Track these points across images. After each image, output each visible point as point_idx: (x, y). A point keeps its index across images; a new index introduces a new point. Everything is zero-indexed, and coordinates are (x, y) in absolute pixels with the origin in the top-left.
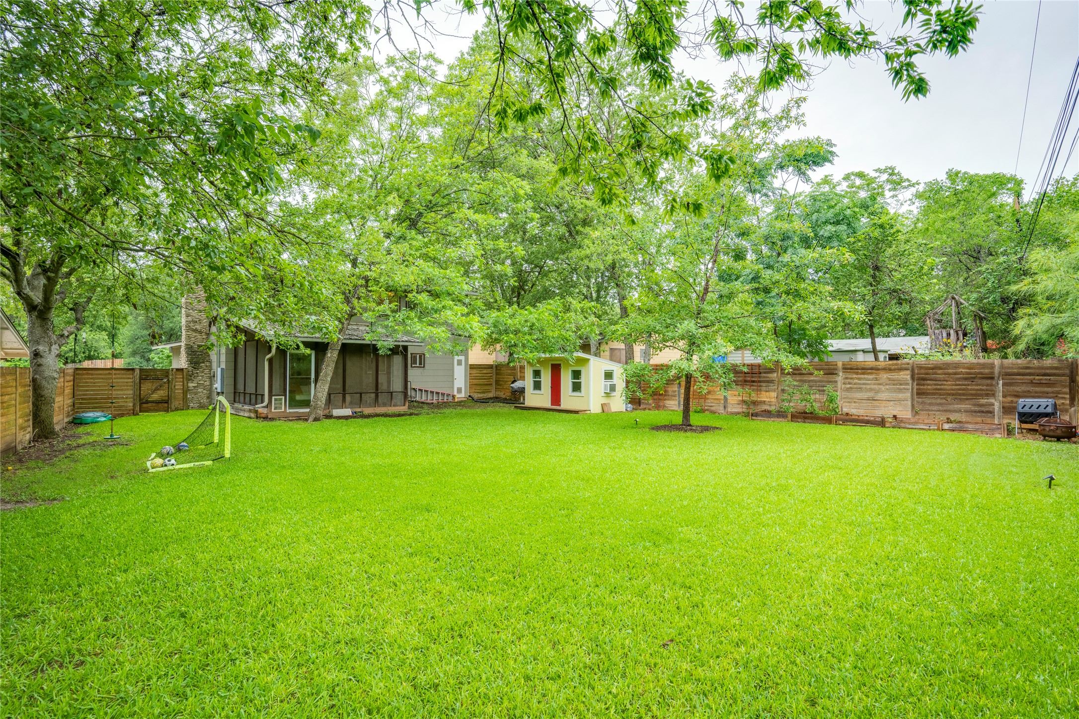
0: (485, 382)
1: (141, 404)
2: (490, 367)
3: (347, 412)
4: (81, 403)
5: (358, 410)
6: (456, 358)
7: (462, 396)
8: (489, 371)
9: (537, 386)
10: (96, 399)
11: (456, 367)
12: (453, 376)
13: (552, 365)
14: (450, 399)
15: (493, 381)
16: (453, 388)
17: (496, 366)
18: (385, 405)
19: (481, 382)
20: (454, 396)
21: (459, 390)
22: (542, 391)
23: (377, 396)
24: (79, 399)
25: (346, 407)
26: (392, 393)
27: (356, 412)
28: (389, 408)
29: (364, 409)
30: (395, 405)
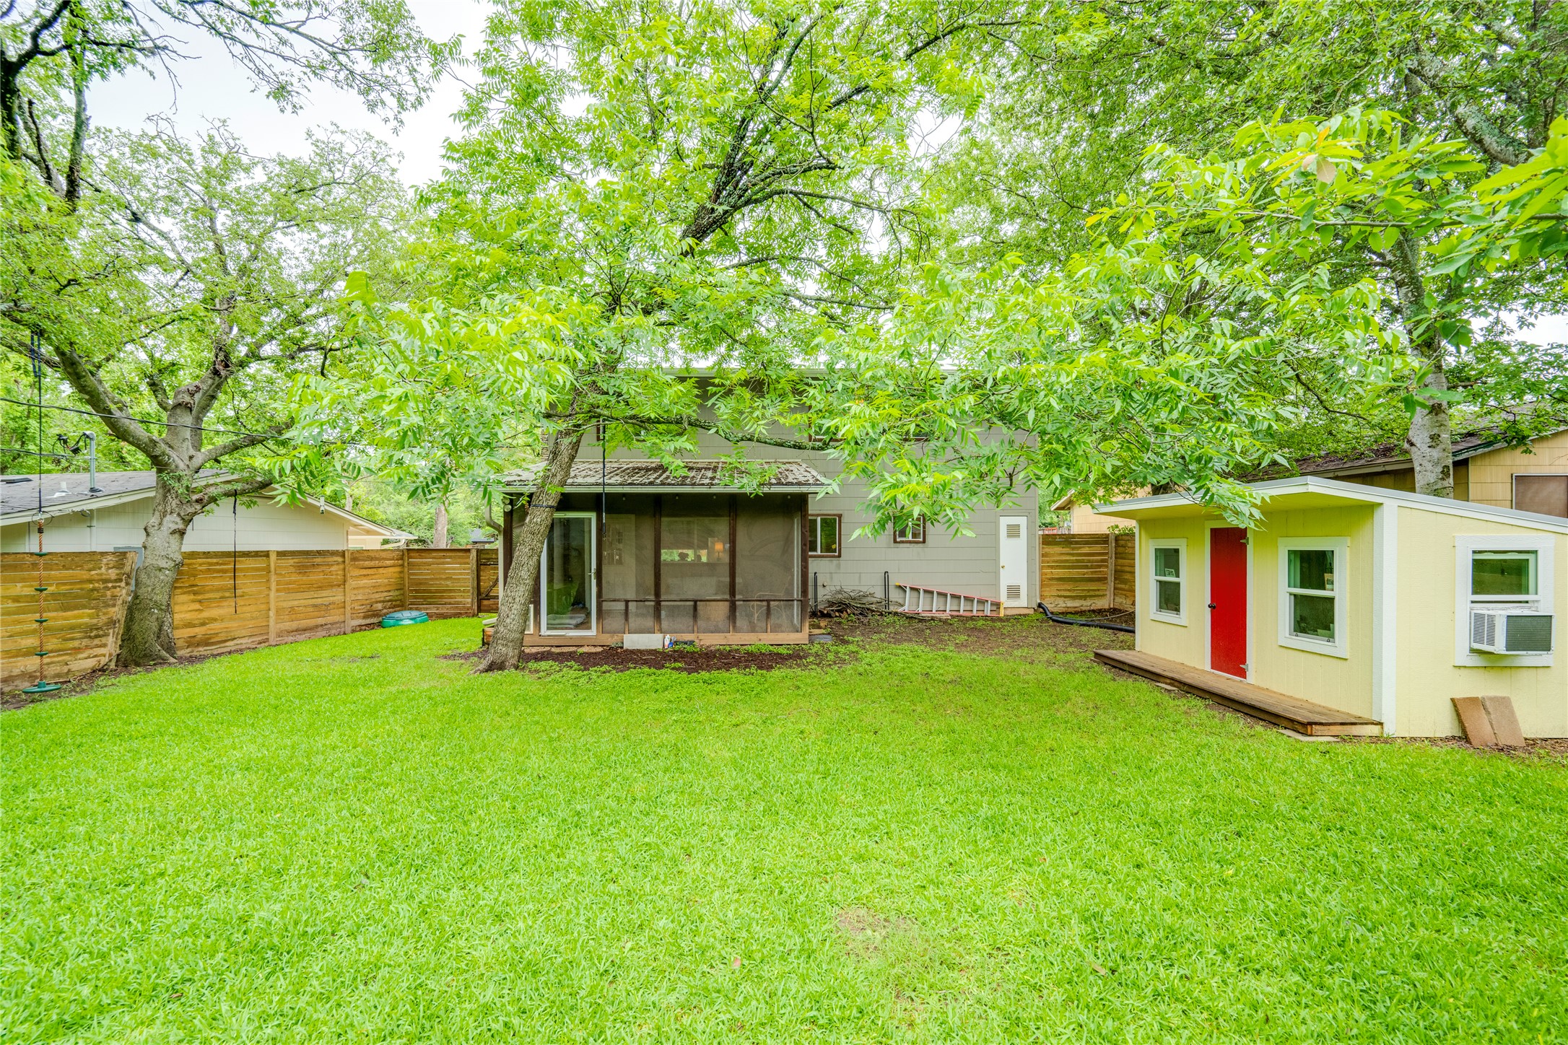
0: (1087, 573)
1: (478, 601)
2: (1102, 539)
3: (654, 639)
4: (412, 598)
5: (688, 637)
6: (1004, 522)
7: (1022, 603)
8: (1097, 548)
9: (1169, 598)
10: (431, 591)
11: (1006, 545)
12: (996, 559)
13: (1215, 532)
14: (988, 610)
15: (1109, 571)
16: (996, 585)
17: (1117, 538)
18: (753, 629)
19: (1075, 573)
20: (997, 605)
21: (1014, 592)
22: (1185, 616)
23: (733, 608)
24: (411, 591)
25: (661, 631)
26: (769, 601)
27: (676, 643)
28: (763, 635)
29: (701, 636)
30: (776, 629)
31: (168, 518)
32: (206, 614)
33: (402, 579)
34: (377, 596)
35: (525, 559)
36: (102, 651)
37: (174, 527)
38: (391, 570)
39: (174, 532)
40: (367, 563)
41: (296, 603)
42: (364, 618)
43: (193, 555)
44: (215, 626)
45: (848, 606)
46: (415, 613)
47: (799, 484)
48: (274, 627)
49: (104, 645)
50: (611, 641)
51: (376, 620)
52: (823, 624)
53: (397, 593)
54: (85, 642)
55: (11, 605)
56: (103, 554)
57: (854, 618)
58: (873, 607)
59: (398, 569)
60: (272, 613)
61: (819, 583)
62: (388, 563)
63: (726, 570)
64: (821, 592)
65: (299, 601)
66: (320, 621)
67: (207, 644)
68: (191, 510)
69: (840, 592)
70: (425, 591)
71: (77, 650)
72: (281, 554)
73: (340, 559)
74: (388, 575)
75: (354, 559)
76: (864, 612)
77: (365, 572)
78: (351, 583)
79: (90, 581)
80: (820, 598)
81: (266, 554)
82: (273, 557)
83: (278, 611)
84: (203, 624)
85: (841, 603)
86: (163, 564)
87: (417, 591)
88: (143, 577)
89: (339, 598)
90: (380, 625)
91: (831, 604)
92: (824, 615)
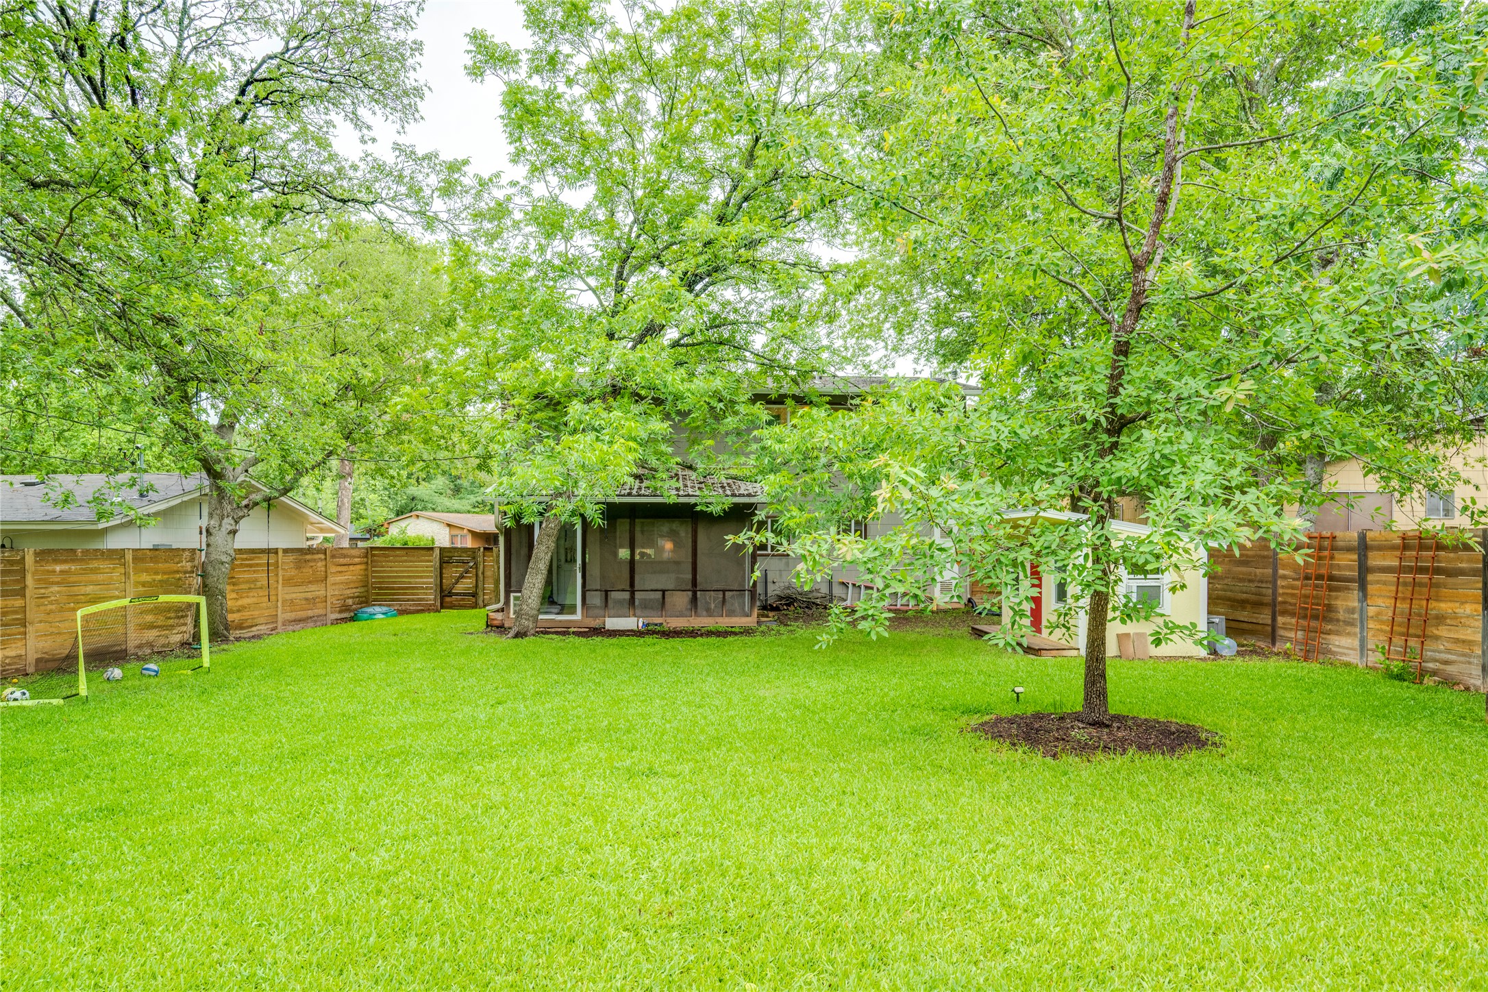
1: (442, 598)
3: (630, 623)
4: (378, 594)
5: (658, 620)
10: (393, 589)
14: (922, 604)
18: (710, 613)
20: (931, 600)
21: (946, 588)
23: (695, 596)
24: (375, 588)
25: (635, 615)
26: (724, 591)
27: (648, 625)
28: (720, 620)
29: (669, 620)
30: (731, 614)
31: (226, 520)
32: (240, 603)
33: (367, 576)
34: (348, 592)
35: (542, 555)
36: (184, 628)
37: (230, 528)
38: (359, 567)
39: (230, 533)
40: (342, 561)
41: (294, 596)
42: (340, 612)
43: (240, 551)
44: (246, 614)
45: (795, 600)
46: (385, 609)
47: (749, 495)
48: (281, 617)
49: (185, 624)
50: (595, 623)
51: (350, 614)
52: (771, 614)
53: (362, 590)
54: (176, 621)
55: (141, 589)
56: (184, 550)
57: (800, 611)
58: (818, 601)
59: (363, 567)
60: (280, 604)
61: (770, 579)
62: (357, 560)
63: (688, 567)
64: (771, 587)
65: (297, 594)
66: (310, 613)
67: (242, 628)
68: (241, 514)
69: (788, 588)
70: (387, 588)
71: (172, 627)
72: (286, 551)
73: (322, 556)
74: (354, 573)
75: (333, 556)
76: (810, 605)
77: (340, 569)
78: (331, 579)
79: (178, 572)
80: (770, 593)
81: (276, 551)
82: (280, 553)
83: (284, 601)
84: (239, 611)
85: (788, 597)
86: (224, 558)
87: (380, 588)
88: (210, 569)
89: (322, 593)
90: (352, 619)
91: (780, 598)
92: (773, 609)
